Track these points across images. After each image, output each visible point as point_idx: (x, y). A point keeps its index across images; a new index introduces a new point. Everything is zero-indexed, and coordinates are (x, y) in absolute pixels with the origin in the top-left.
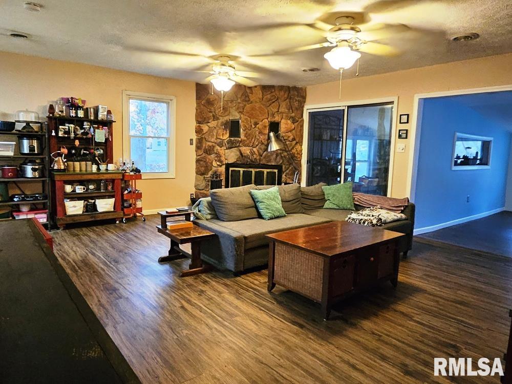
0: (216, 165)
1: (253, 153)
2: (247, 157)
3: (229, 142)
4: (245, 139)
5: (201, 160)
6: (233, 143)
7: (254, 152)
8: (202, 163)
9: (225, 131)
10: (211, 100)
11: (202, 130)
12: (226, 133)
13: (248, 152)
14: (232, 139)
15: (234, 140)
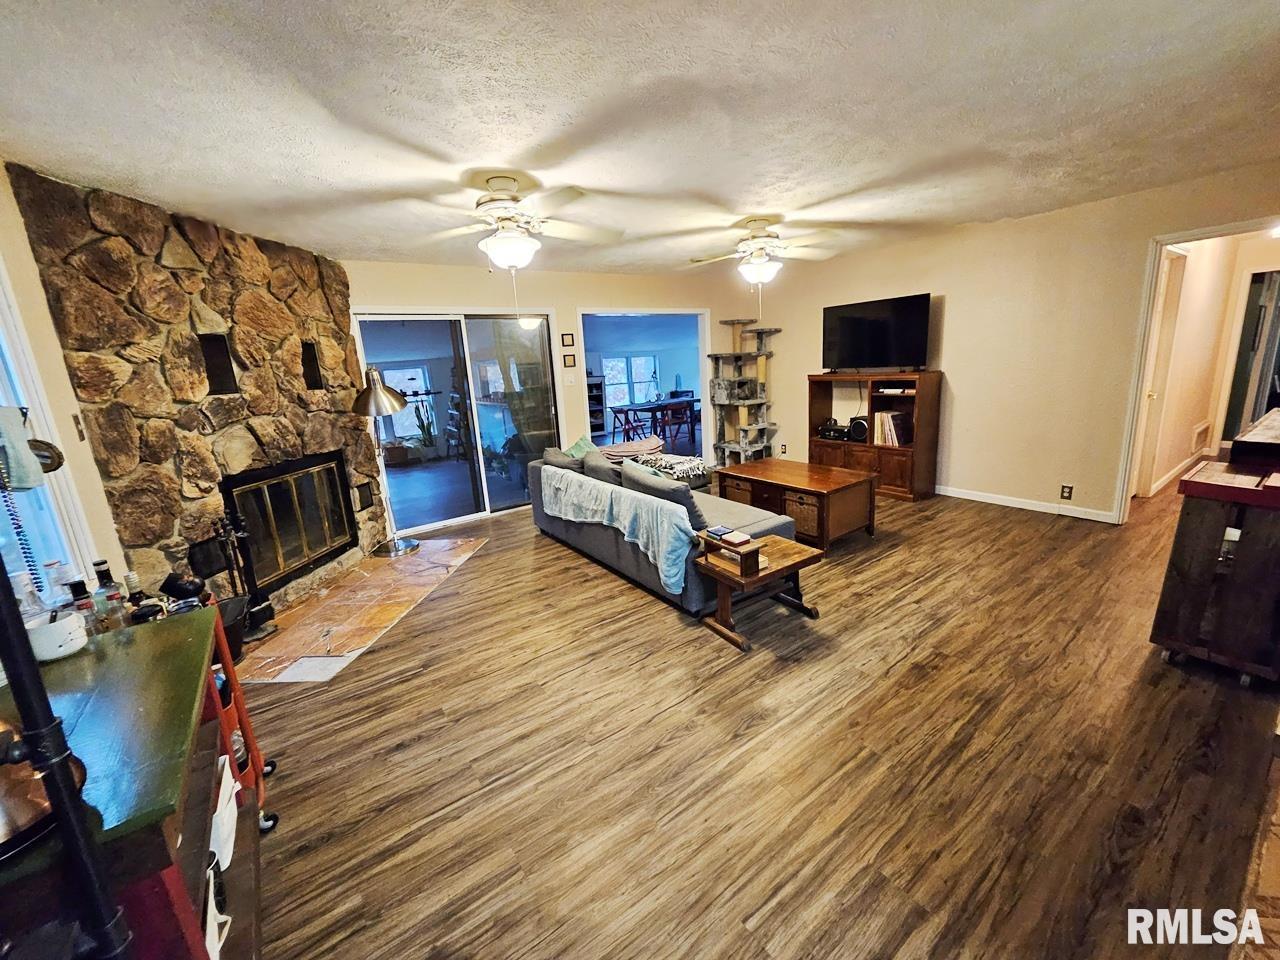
0: (195, 493)
1: (282, 431)
2: (273, 443)
3: (218, 408)
4: (259, 392)
5: (143, 491)
6: (229, 411)
7: (285, 427)
8: (145, 499)
9: (196, 375)
10: (115, 257)
11: (112, 374)
12: (201, 382)
13: (271, 430)
14: (225, 397)
15: (230, 399)
